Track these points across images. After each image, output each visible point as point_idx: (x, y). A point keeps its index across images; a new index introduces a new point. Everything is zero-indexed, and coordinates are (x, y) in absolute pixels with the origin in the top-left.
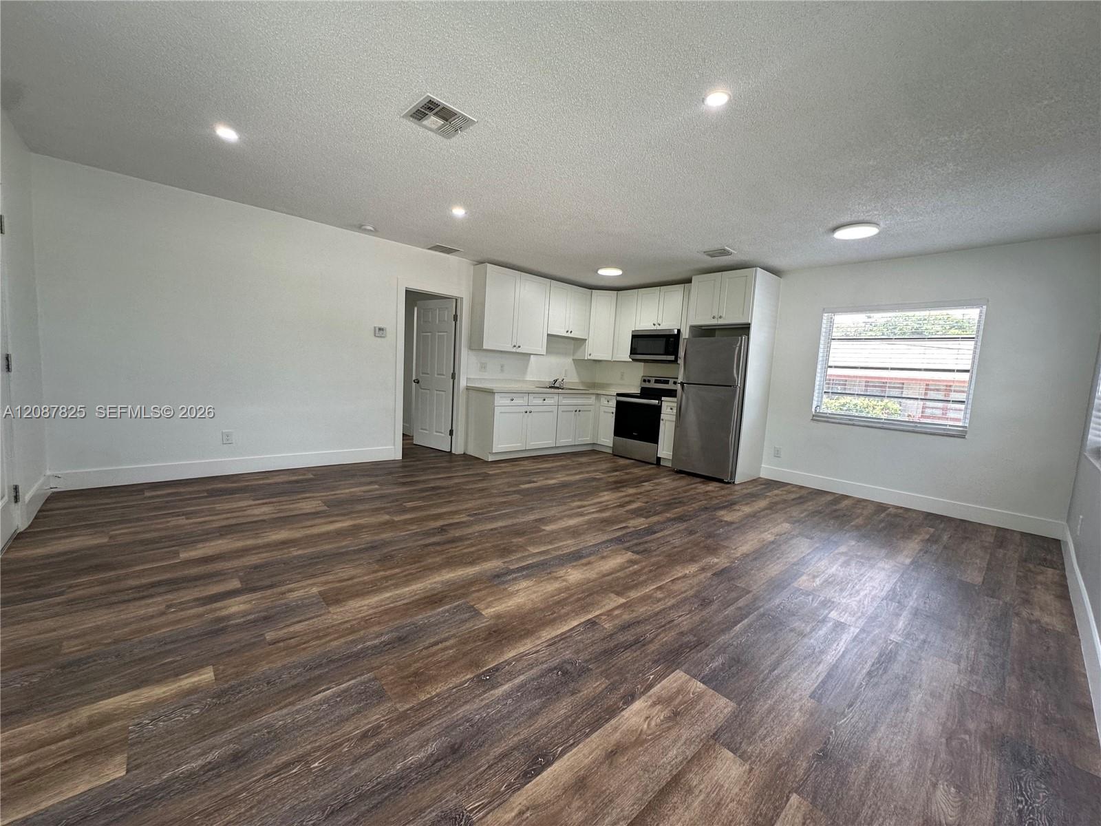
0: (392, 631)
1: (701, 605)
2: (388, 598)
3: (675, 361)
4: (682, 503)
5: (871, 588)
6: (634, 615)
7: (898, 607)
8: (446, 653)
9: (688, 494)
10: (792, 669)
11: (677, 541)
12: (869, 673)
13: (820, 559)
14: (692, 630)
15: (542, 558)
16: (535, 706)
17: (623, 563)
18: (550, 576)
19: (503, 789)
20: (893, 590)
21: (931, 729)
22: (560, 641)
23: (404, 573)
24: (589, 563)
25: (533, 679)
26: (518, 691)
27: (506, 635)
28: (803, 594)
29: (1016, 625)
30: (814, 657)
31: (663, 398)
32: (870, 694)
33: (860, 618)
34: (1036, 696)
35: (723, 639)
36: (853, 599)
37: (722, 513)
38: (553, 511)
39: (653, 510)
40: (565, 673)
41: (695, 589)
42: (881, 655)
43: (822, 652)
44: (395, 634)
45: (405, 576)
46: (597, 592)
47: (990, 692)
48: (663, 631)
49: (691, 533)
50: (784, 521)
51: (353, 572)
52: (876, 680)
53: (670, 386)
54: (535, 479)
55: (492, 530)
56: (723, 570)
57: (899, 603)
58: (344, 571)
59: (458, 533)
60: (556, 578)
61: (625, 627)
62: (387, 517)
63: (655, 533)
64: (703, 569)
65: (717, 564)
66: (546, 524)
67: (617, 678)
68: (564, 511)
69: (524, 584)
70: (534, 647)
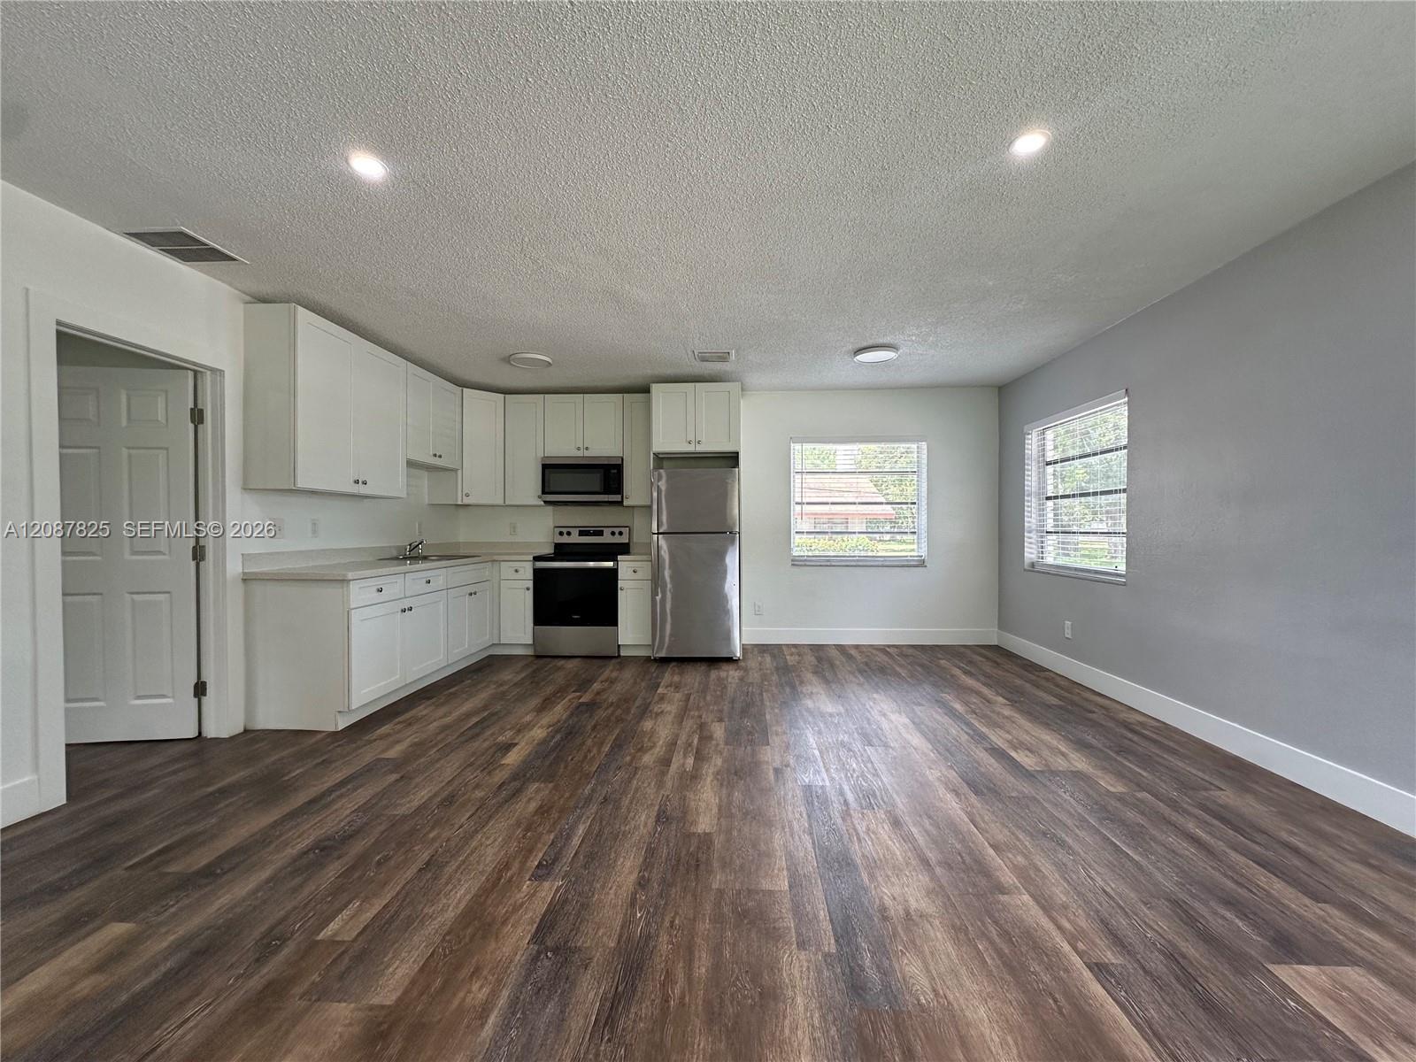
3: (618, 502)
31: (620, 558)
53: (610, 538)
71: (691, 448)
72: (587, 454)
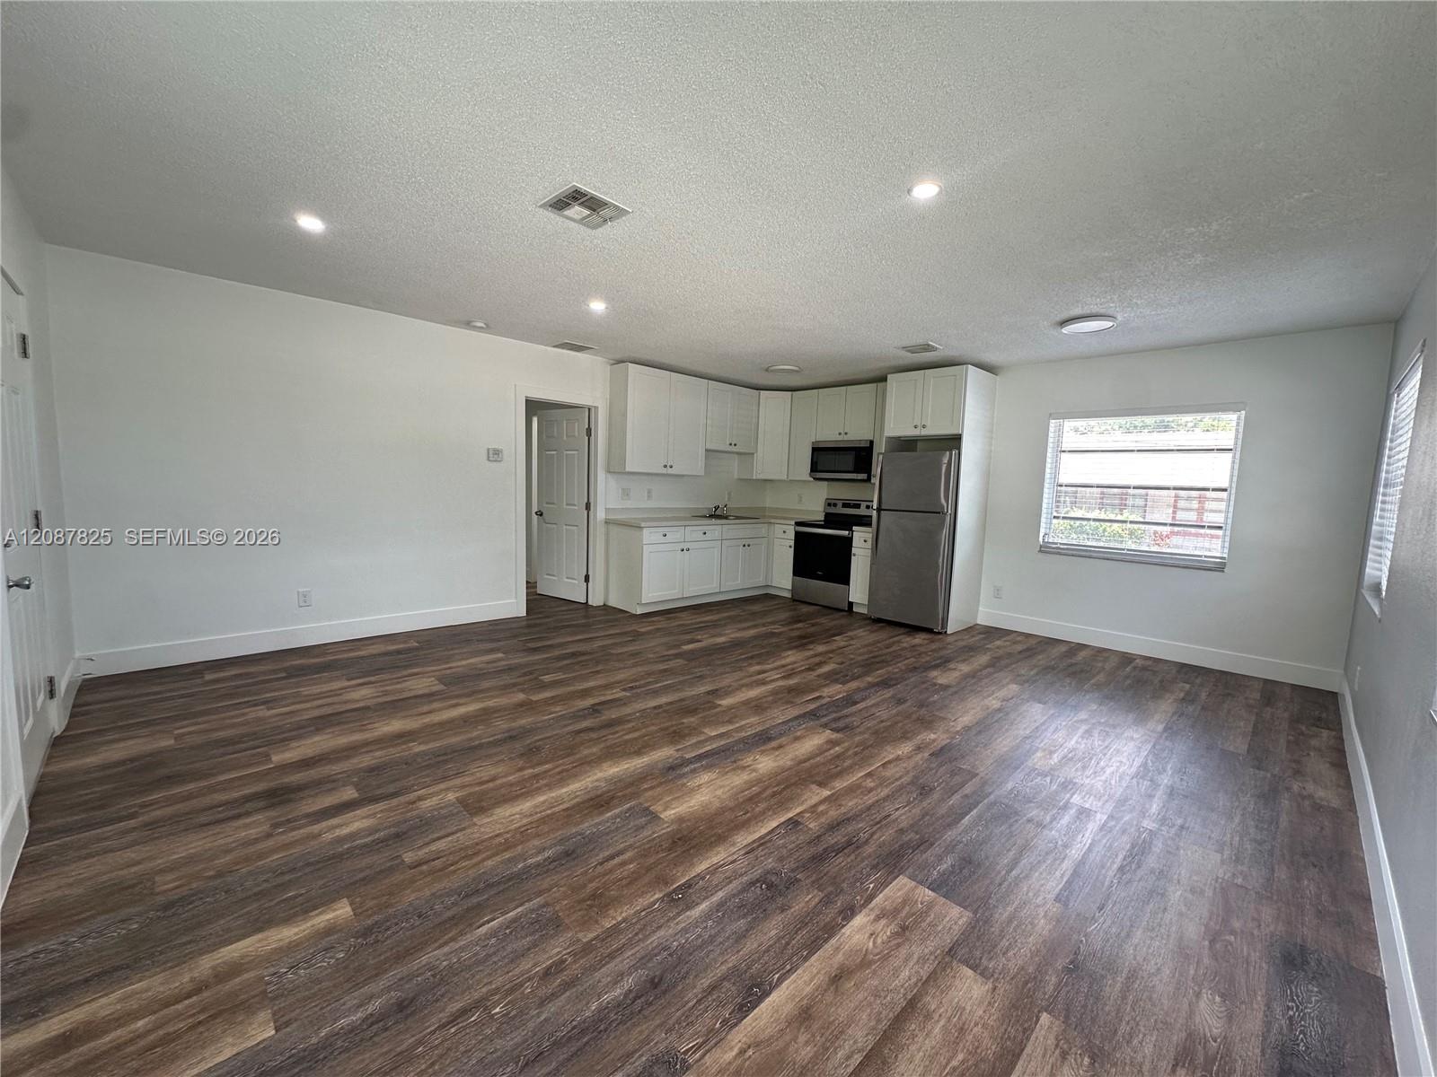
0: (555, 845)
1: (921, 794)
2: (544, 802)
3: (869, 479)
4: (885, 663)
5: (1118, 764)
6: (843, 810)
7: (1150, 786)
8: (626, 868)
9: (891, 649)
10: (1033, 868)
11: (883, 713)
12: (1121, 869)
13: (1056, 730)
14: (912, 826)
15: (722, 743)
16: (741, 928)
17: (822, 745)
18: (735, 765)
19: (718, 1025)
20: (1144, 765)
21: (1193, 930)
22: (758, 847)
23: (557, 770)
24: (780, 747)
25: (734, 896)
26: (718, 911)
27: (694, 843)
28: (1038, 775)
29: (1286, 802)
30: (1057, 852)
31: (854, 528)
32: (1123, 894)
33: (1107, 801)
34: (1309, 887)
35: (950, 835)
36: (1098, 778)
37: (934, 673)
38: (727, 680)
39: (850, 673)
40: (770, 886)
41: (911, 774)
42: (1133, 847)
43: (1066, 846)
44: (559, 848)
45: (559, 773)
46: (795, 784)
47: (1257, 885)
48: (879, 828)
49: (900, 701)
50: (1011, 680)
51: (493, 771)
52: (1128, 876)
53: (862, 511)
54: (699, 637)
55: (655, 708)
56: (942, 749)
57: (1151, 780)
58: (484, 770)
59: (613, 714)
60: (744, 768)
61: (833, 827)
62: (521, 696)
63: (855, 703)
64: (919, 749)
65: (934, 741)
66: (721, 697)
67: (830, 889)
68: (741, 679)
69: (705, 777)
70: (729, 856)
71: (916, 432)
72: (846, 438)
